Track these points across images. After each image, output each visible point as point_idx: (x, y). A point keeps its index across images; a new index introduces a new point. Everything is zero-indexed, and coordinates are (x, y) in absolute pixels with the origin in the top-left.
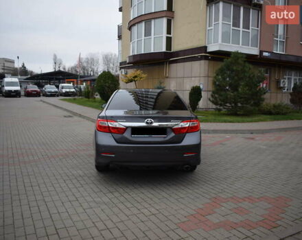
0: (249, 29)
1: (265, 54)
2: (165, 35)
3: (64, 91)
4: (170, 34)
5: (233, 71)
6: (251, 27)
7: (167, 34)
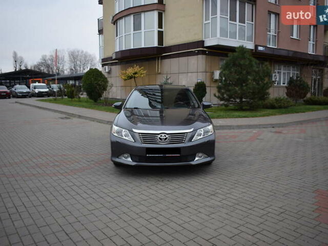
0: (244, 23)
1: (260, 48)
2: (156, 29)
3: (37, 91)
4: (162, 28)
5: (240, 65)
6: (246, 22)
7: (159, 28)
